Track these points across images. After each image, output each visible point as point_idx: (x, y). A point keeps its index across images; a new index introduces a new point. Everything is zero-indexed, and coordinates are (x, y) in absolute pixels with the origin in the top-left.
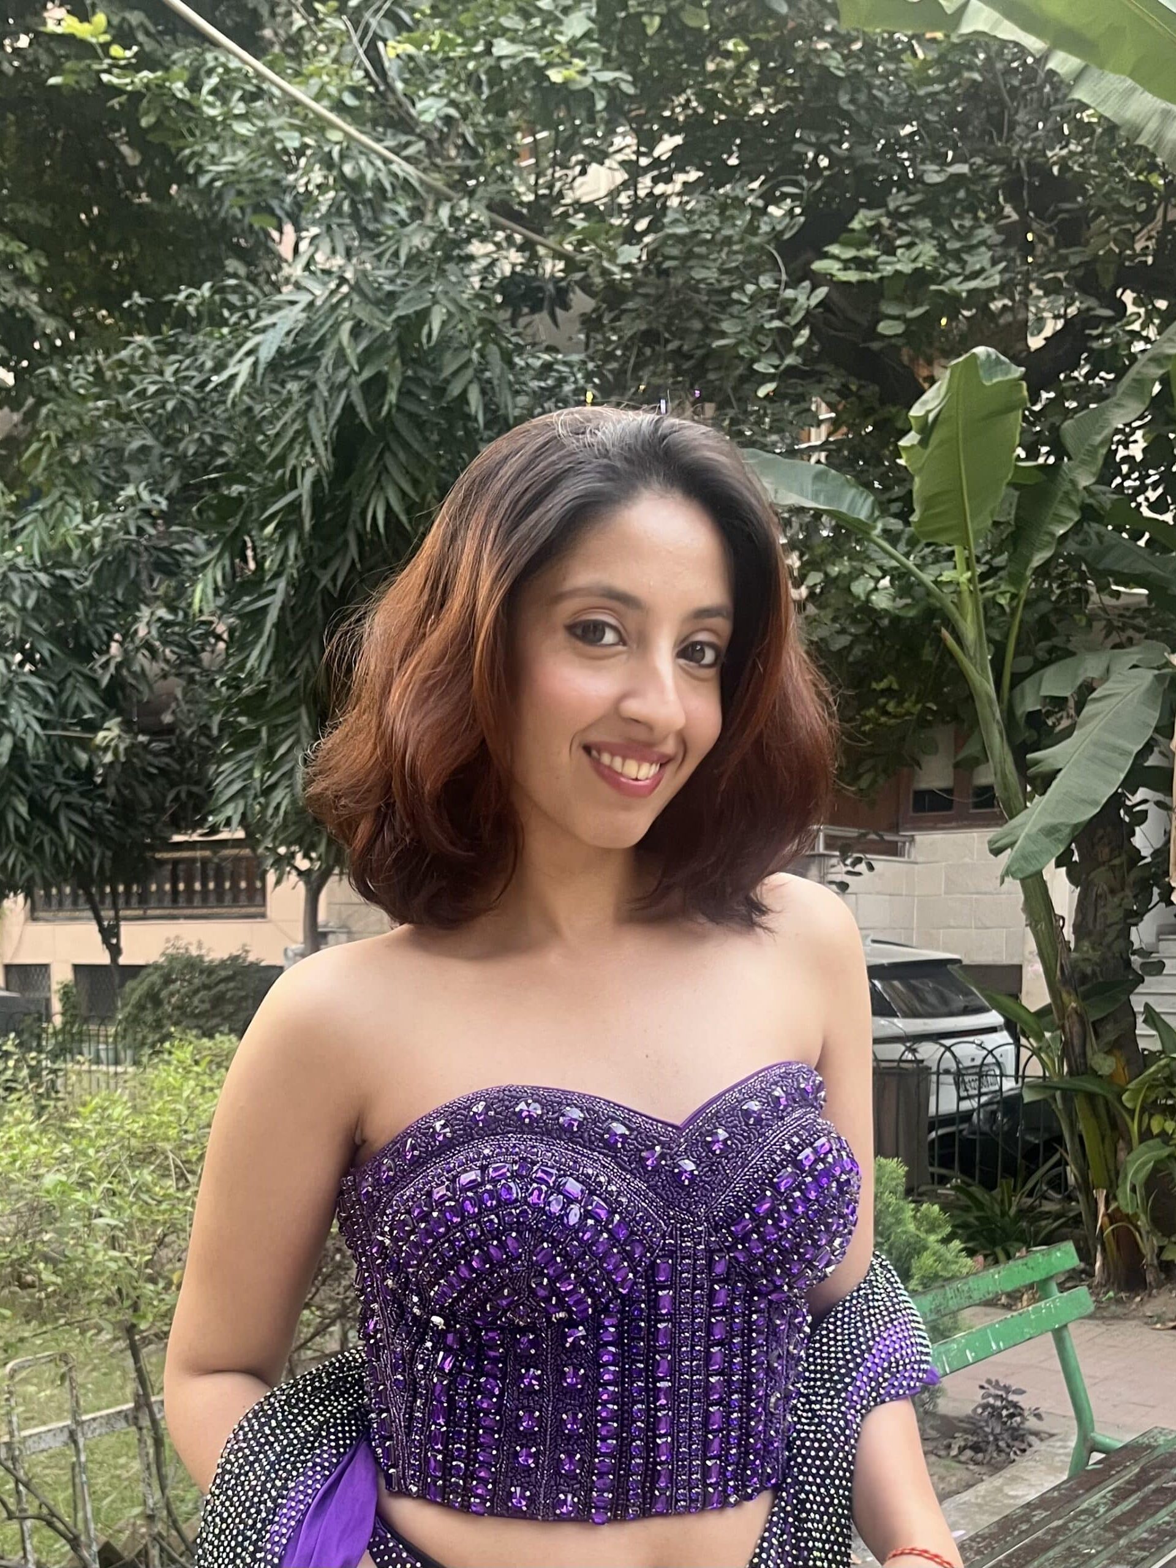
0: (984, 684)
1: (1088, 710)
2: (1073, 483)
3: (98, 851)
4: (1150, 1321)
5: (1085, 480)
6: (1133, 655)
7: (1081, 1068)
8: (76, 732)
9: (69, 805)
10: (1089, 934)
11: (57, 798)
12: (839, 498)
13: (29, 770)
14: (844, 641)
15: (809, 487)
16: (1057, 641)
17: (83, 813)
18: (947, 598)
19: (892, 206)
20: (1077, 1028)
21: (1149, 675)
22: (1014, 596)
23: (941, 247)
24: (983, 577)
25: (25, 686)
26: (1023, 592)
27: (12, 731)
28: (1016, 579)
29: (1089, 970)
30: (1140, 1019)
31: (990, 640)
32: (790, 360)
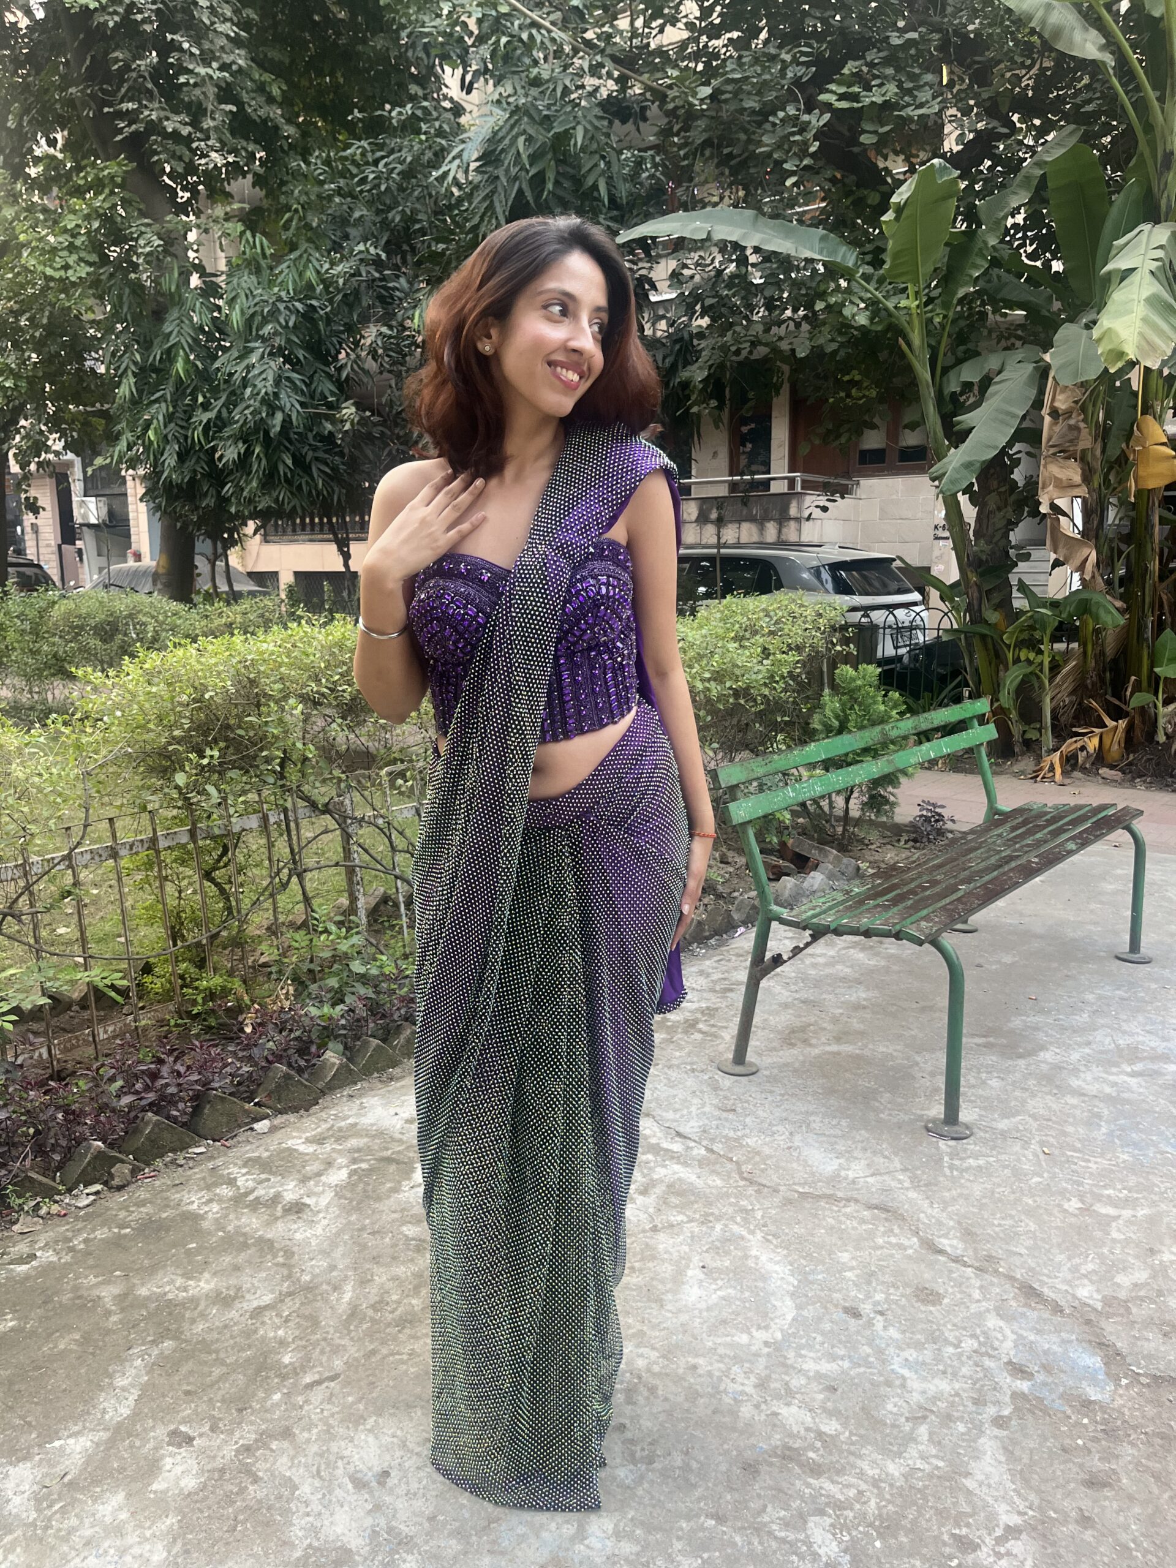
0: (924, 374)
1: (992, 389)
2: (985, 243)
3: (337, 489)
4: (1017, 775)
5: (993, 241)
6: (1019, 354)
7: (977, 618)
8: (323, 410)
9: (317, 459)
10: (983, 536)
11: (310, 454)
12: (834, 252)
13: (292, 435)
14: (834, 346)
15: (817, 246)
16: (971, 346)
17: (327, 465)
18: (903, 319)
19: (869, 59)
20: (976, 595)
21: (1030, 367)
22: (945, 317)
23: (900, 86)
24: (926, 304)
25: (288, 379)
26: (951, 314)
27: (282, 409)
28: (946, 305)
29: (984, 558)
30: (1015, 589)
31: (929, 346)
32: (805, 162)
